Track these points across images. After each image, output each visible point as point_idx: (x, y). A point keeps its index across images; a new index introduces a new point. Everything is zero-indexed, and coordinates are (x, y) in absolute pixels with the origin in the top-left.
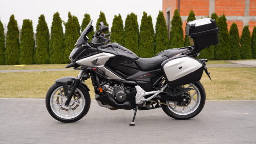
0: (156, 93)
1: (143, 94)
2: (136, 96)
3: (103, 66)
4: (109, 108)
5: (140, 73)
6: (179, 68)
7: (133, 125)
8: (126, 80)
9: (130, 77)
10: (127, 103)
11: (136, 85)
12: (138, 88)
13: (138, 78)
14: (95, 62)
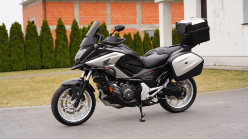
0: (159, 88)
1: (148, 91)
2: (142, 93)
3: (114, 65)
4: (115, 107)
5: (144, 71)
6: (186, 63)
7: (144, 121)
8: (132, 78)
9: (135, 76)
10: (134, 101)
11: (142, 82)
12: (143, 84)
13: (143, 75)
14: (106, 62)
